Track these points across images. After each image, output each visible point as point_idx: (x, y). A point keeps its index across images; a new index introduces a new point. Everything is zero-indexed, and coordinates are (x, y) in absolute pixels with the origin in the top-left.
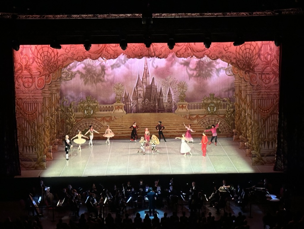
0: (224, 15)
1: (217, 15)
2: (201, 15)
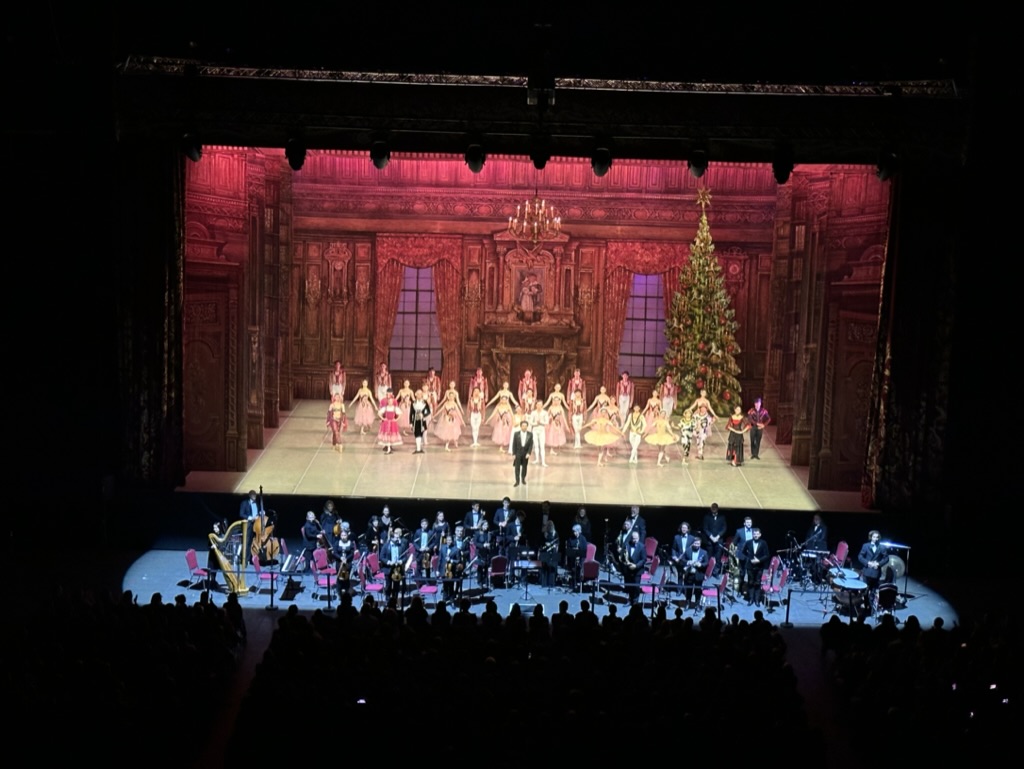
0: (745, 89)
1: (728, 90)
2: (684, 87)
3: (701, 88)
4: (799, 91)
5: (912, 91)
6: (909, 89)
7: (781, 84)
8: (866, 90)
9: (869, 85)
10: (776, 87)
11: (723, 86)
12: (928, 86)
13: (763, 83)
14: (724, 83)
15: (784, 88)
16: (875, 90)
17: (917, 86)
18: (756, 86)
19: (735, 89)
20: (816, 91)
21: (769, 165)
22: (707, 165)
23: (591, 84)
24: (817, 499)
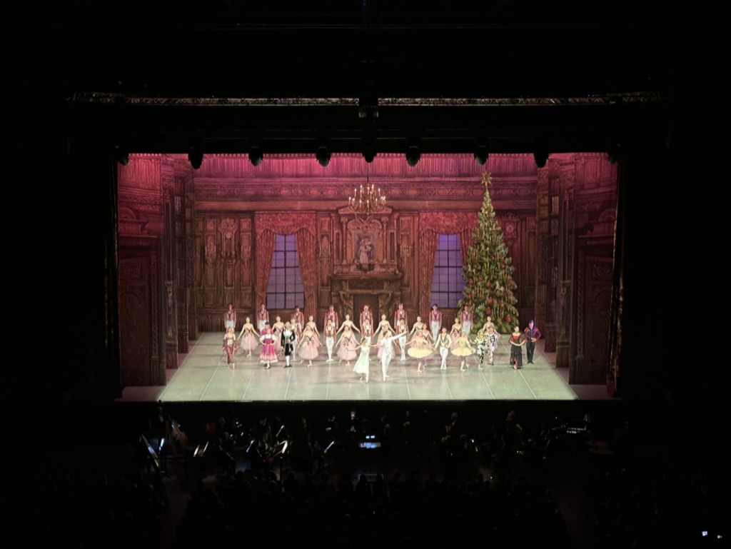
0: (513, 102)
1: (500, 103)
2: (469, 102)
3: (482, 102)
4: (550, 102)
5: (629, 100)
6: (628, 98)
7: (538, 97)
8: (598, 100)
9: (599, 97)
10: (534, 100)
11: (497, 100)
12: (641, 96)
13: (525, 97)
14: (497, 98)
15: (539, 101)
16: (604, 100)
17: (633, 96)
18: (520, 100)
19: (505, 101)
20: (562, 101)
21: (532, 155)
22: (487, 157)
23: (404, 101)
24: (576, 391)
